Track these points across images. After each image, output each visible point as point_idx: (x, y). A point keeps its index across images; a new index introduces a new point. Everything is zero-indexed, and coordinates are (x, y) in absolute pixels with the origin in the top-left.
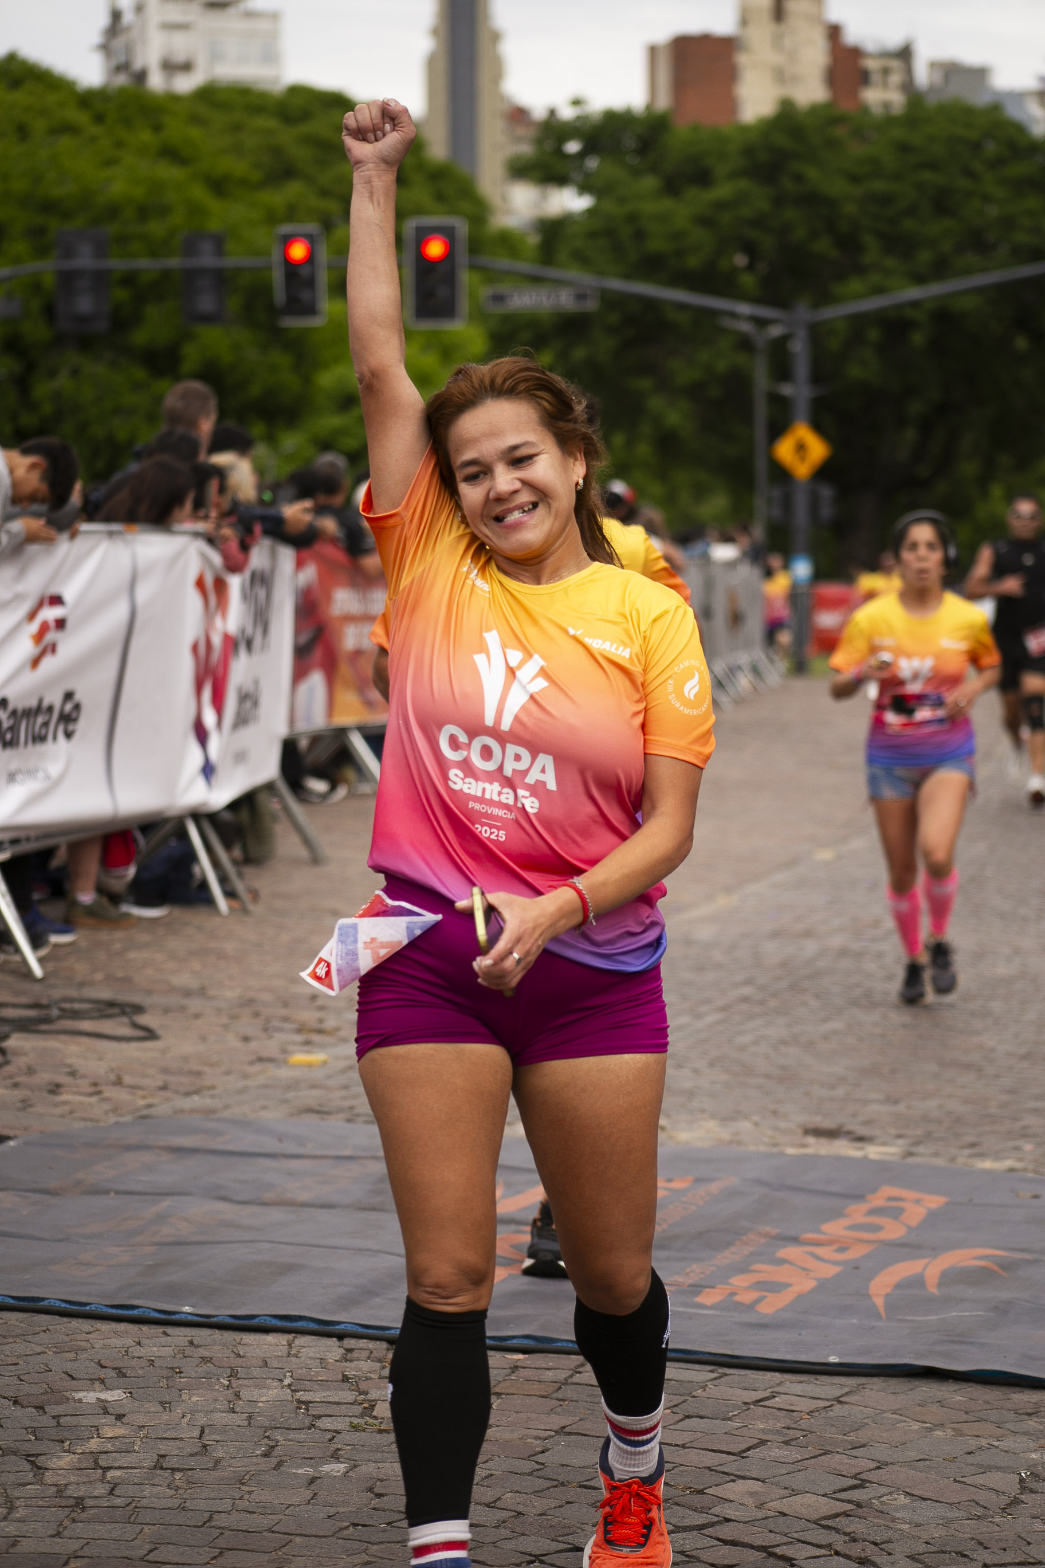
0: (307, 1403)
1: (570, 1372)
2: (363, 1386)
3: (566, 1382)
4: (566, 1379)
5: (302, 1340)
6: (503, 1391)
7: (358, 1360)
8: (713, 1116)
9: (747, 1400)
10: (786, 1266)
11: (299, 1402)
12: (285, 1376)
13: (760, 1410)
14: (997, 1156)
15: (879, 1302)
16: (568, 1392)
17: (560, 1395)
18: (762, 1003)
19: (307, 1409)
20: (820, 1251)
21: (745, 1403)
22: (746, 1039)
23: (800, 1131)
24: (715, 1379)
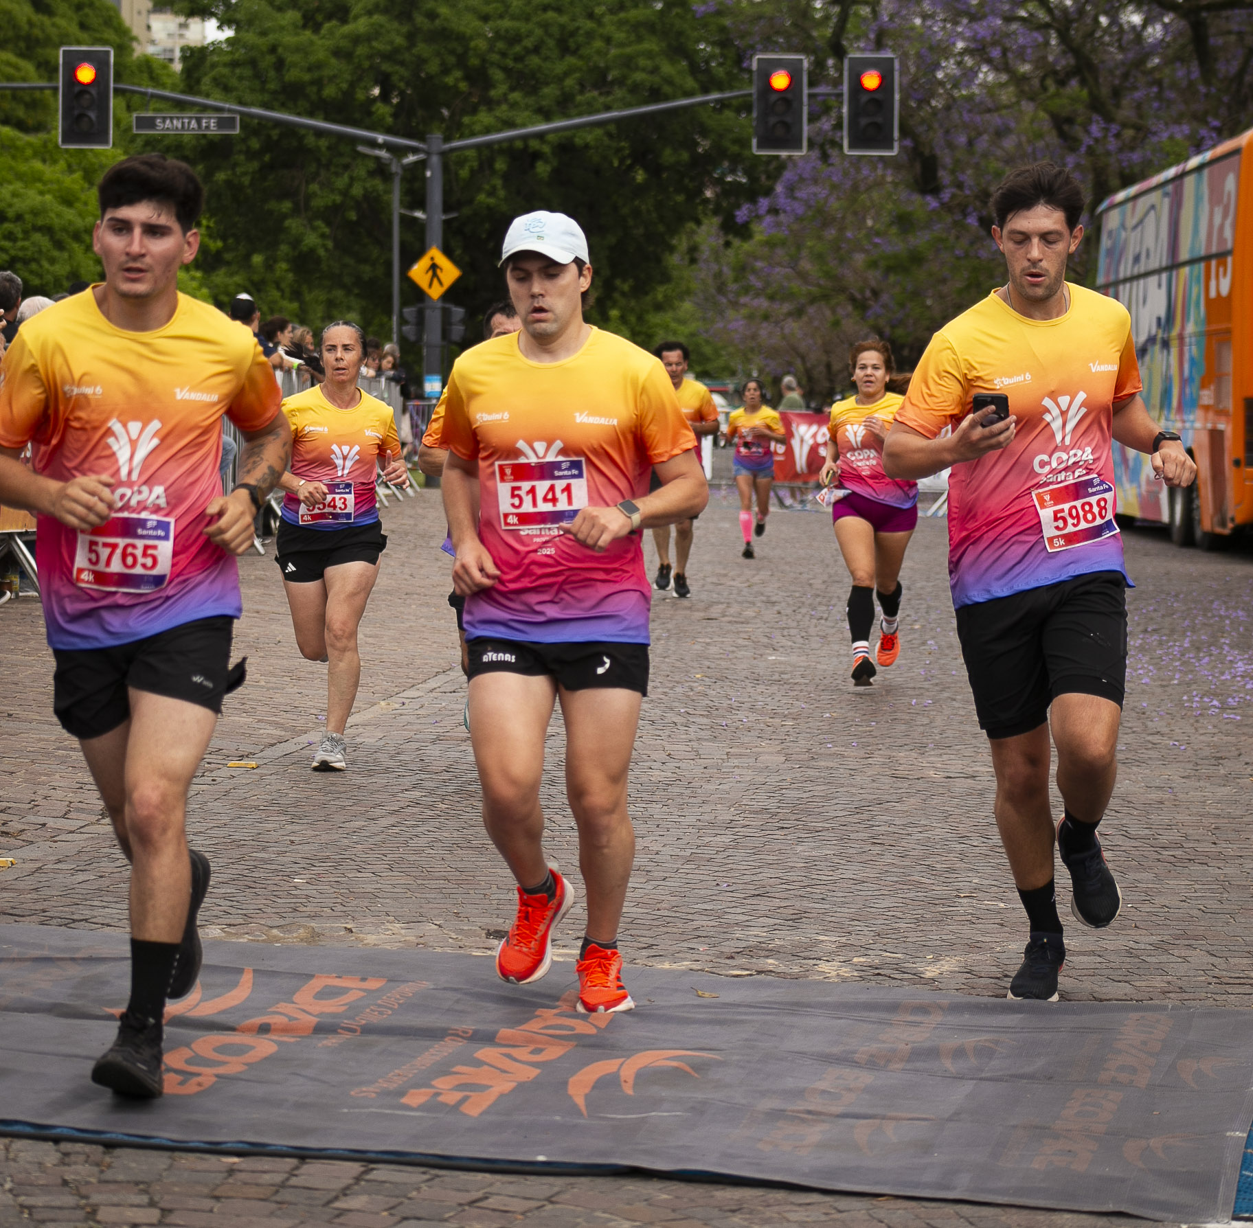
0: (30, 1208)
1: (286, 1175)
2: (83, 1191)
3: (283, 1185)
4: (283, 1182)
5: (19, 1144)
6: (223, 1194)
7: (75, 1163)
8: (397, 919)
9: (462, 1202)
10: (486, 1067)
11: (22, 1206)
12: (5, 1181)
13: (474, 1211)
14: (674, 958)
15: (580, 1101)
16: (286, 1195)
17: (278, 1198)
18: (431, 807)
19: (30, 1214)
20: (514, 1052)
21: (460, 1205)
22: (422, 842)
23: (483, 934)
24: (428, 1180)
